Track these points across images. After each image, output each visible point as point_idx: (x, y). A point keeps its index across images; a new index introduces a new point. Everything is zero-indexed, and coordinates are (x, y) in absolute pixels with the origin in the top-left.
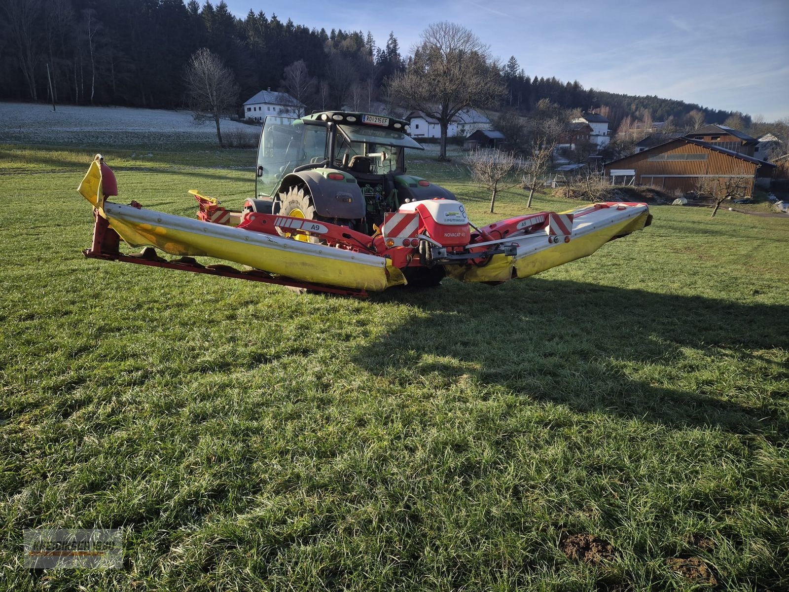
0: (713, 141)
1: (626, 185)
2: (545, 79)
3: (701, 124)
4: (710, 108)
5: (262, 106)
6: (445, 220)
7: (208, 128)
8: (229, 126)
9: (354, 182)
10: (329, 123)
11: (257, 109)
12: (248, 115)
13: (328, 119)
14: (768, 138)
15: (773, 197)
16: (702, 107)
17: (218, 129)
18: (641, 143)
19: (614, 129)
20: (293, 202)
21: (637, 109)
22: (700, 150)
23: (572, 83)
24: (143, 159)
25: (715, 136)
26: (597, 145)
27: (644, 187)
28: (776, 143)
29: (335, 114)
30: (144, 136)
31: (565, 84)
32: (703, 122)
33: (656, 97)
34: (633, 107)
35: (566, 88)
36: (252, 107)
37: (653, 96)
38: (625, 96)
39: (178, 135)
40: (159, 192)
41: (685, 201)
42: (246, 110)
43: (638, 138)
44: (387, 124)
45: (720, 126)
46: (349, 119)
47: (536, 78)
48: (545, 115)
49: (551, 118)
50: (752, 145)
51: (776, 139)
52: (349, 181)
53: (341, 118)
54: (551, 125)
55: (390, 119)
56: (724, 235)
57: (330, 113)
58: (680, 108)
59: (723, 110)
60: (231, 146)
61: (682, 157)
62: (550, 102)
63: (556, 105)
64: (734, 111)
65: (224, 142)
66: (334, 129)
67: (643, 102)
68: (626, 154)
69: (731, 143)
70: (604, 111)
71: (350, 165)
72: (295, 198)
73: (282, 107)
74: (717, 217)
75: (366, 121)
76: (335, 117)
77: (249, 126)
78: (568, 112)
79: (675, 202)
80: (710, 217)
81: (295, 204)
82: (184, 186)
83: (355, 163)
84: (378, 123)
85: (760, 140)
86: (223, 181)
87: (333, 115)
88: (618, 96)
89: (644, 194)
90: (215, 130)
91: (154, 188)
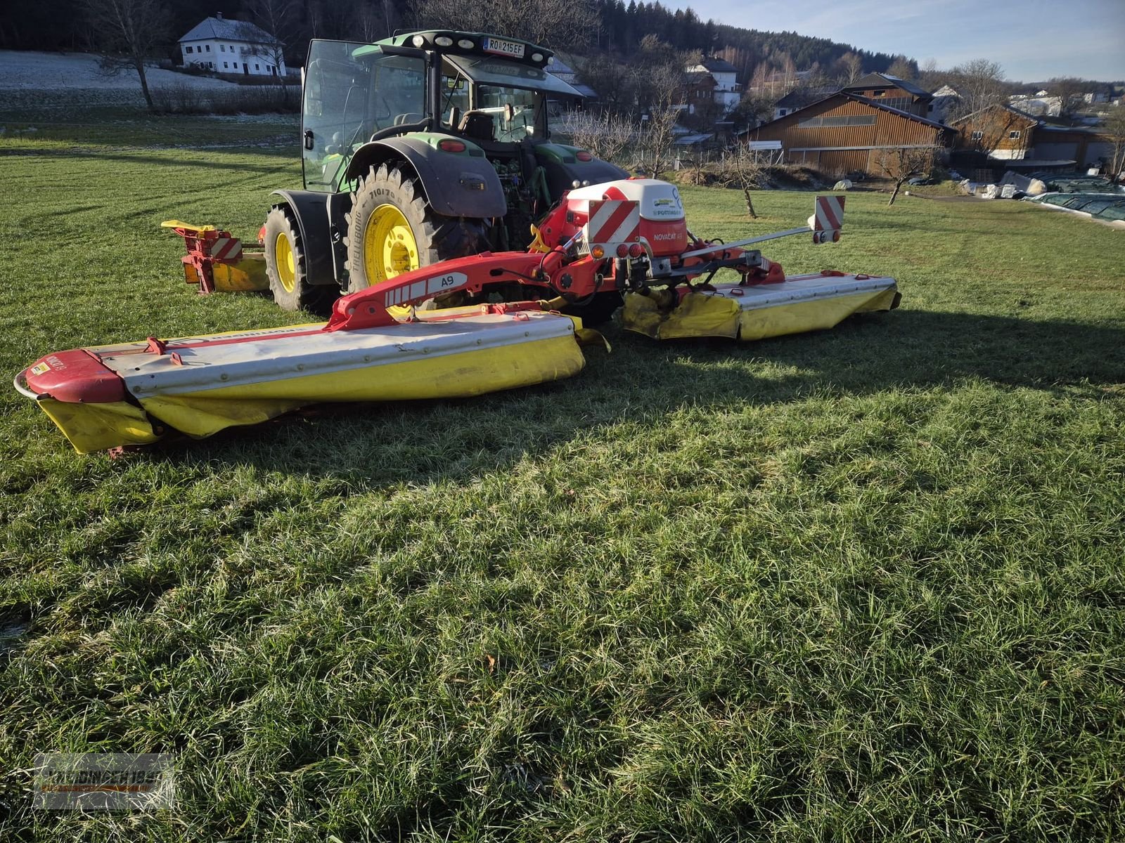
0: (876, 98)
1: (773, 162)
2: (645, 5)
3: (858, 73)
4: (865, 51)
5: (212, 44)
6: (655, 213)
7: (126, 82)
8: (160, 78)
9: (481, 155)
10: (428, 52)
11: (204, 49)
12: (188, 59)
13: (426, 45)
14: (944, 92)
15: (955, 175)
16: (855, 49)
17: (144, 83)
18: (782, 102)
19: (744, 82)
20: (379, 192)
21: (771, 51)
22: (866, 111)
23: (684, 11)
24: (22, 135)
25: (878, 90)
26: (723, 106)
27: (796, 166)
28: (956, 99)
29: (438, 35)
30: (15, 98)
31: (674, 13)
32: (860, 71)
33: (795, 34)
34: (766, 49)
35: (675, 19)
36: (194, 46)
37: (792, 32)
38: (754, 33)
39: (74, 95)
40: (67, 190)
41: (850, 184)
42: (184, 51)
43: (777, 96)
44: (521, 53)
45: (885, 75)
46: (462, 44)
47: (633, 4)
48: (654, 59)
49: (663, 64)
50: (925, 102)
51: (954, 93)
52: (472, 153)
53: (448, 42)
54: (662, 76)
55: (526, 45)
56: (915, 228)
57: (429, 34)
58: (827, 50)
59: (882, 52)
60: (168, 111)
61: (842, 121)
62: (659, 40)
63: (666, 45)
64: (896, 54)
65: (157, 104)
66: (436, 61)
67: (778, 42)
68: (762, 119)
69: (899, 99)
70: (729, 55)
71: (460, 127)
72: (382, 185)
73: (246, 47)
74: (896, 205)
75: (490, 49)
76: (439, 41)
77: (193, 77)
78: (684, 55)
79: (836, 186)
80: (887, 206)
81: (383, 197)
82: (106, 179)
83: (469, 124)
84: (507, 52)
85: (935, 95)
86: (170, 168)
87: (435, 38)
88: (744, 31)
89: (797, 175)
90: (139, 86)
91: (56, 183)
